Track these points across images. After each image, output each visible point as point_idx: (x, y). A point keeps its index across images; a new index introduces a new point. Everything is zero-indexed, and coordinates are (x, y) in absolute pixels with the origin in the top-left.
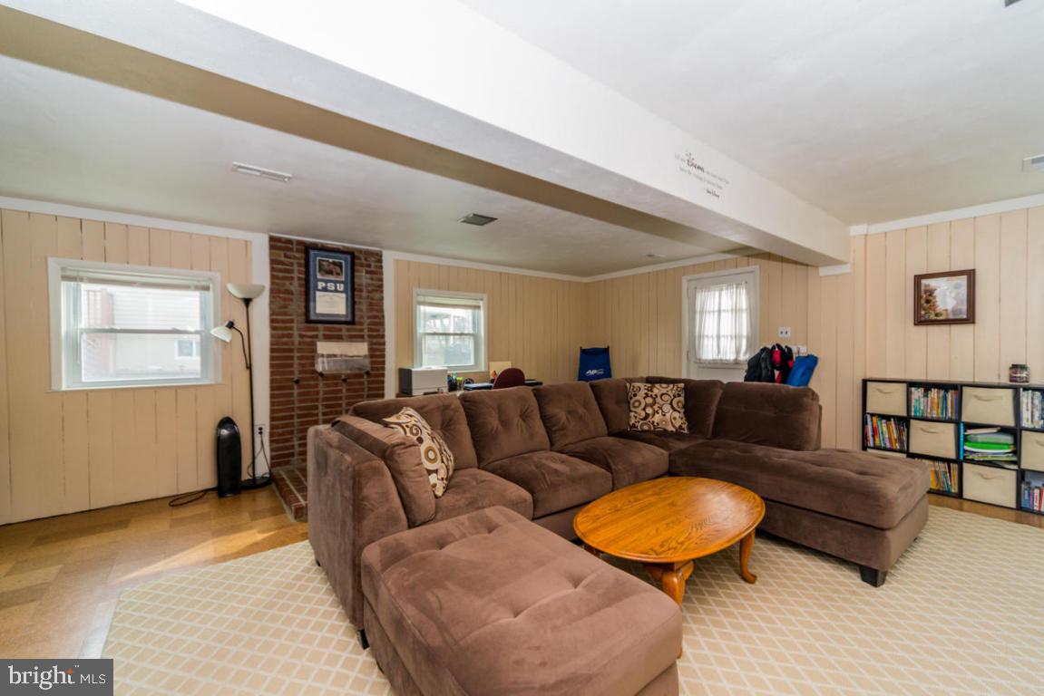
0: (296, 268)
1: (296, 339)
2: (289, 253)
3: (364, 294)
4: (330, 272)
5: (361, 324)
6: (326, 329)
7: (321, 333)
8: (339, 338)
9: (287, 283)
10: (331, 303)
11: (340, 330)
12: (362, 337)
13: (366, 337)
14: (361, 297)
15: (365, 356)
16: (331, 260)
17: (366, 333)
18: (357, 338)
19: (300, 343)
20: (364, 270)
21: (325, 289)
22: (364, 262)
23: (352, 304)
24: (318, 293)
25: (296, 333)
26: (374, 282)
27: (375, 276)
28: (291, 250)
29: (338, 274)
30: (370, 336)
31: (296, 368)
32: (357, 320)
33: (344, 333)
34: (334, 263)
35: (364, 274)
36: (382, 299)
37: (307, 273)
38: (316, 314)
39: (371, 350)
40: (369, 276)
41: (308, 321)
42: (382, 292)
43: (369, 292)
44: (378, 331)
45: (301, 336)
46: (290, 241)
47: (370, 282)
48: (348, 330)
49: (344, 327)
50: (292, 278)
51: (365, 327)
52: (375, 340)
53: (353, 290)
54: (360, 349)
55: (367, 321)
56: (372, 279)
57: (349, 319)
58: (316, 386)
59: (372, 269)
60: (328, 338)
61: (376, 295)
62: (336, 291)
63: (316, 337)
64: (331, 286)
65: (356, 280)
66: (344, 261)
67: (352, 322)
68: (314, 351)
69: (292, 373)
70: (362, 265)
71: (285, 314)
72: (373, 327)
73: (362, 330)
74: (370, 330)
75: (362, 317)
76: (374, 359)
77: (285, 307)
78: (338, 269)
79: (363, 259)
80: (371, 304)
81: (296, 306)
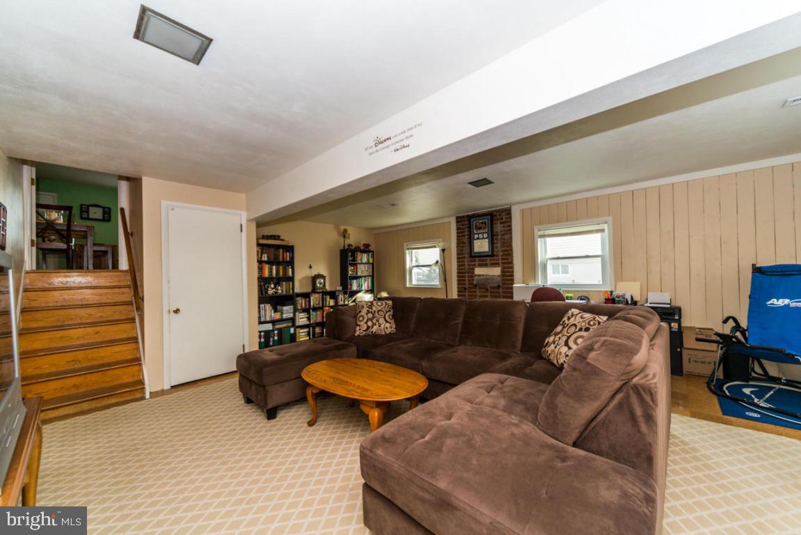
0: (466, 230)
1: (467, 267)
2: (463, 223)
3: (499, 237)
4: (480, 228)
5: (498, 256)
6: (479, 261)
7: (477, 263)
8: (485, 265)
9: (463, 238)
10: (481, 245)
11: (486, 260)
12: (498, 264)
13: (501, 264)
14: (497, 239)
15: (499, 276)
16: (480, 221)
17: (500, 261)
18: (495, 265)
19: (468, 269)
20: (499, 222)
21: (478, 238)
22: (499, 217)
23: (492, 244)
24: (475, 241)
25: (466, 263)
26: (505, 228)
27: (505, 225)
28: (464, 221)
29: (484, 228)
30: (502, 263)
31: (467, 282)
32: (495, 253)
33: (488, 262)
34: (482, 223)
35: (499, 224)
36: (511, 238)
37: (470, 231)
38: (475, 253)
39: (503, 271)
40: (502, 225)
41: (471, 257)
42: (511, 233)
43: (503, 235)
44: (508, 259)
45: (469, 265)
46: (463, 217)
47: (503, 229)
48: (490, 260)
49: (488, 258)
50: (464, 236)
51: (500, 257)
52: (506, 266)
53: (492, 236)
54: (496, 271)
55: (501, 254)
56: (504, 227)
57: (490, 253)
58: (476, 292)
59: (504, 220)
60: (480, 265)
61: (507, 237)
62: (483, 238)
63: (475, 265)
64: (481, 236)
65: (494, 230)
66: (487, 220)
67: (492, 256)
68: (473, 273)
69: (465, 284)
70: (498, 219)
71: (462, 254)
72: (504, 257)
73: (498, 260)
74: (503, 259)
75: (498, 251)
76: (505, 278)
77: (462, 250)
78: (484, 225)
79: (498, 215)
80: (503, 243)
81: (466, 250)
